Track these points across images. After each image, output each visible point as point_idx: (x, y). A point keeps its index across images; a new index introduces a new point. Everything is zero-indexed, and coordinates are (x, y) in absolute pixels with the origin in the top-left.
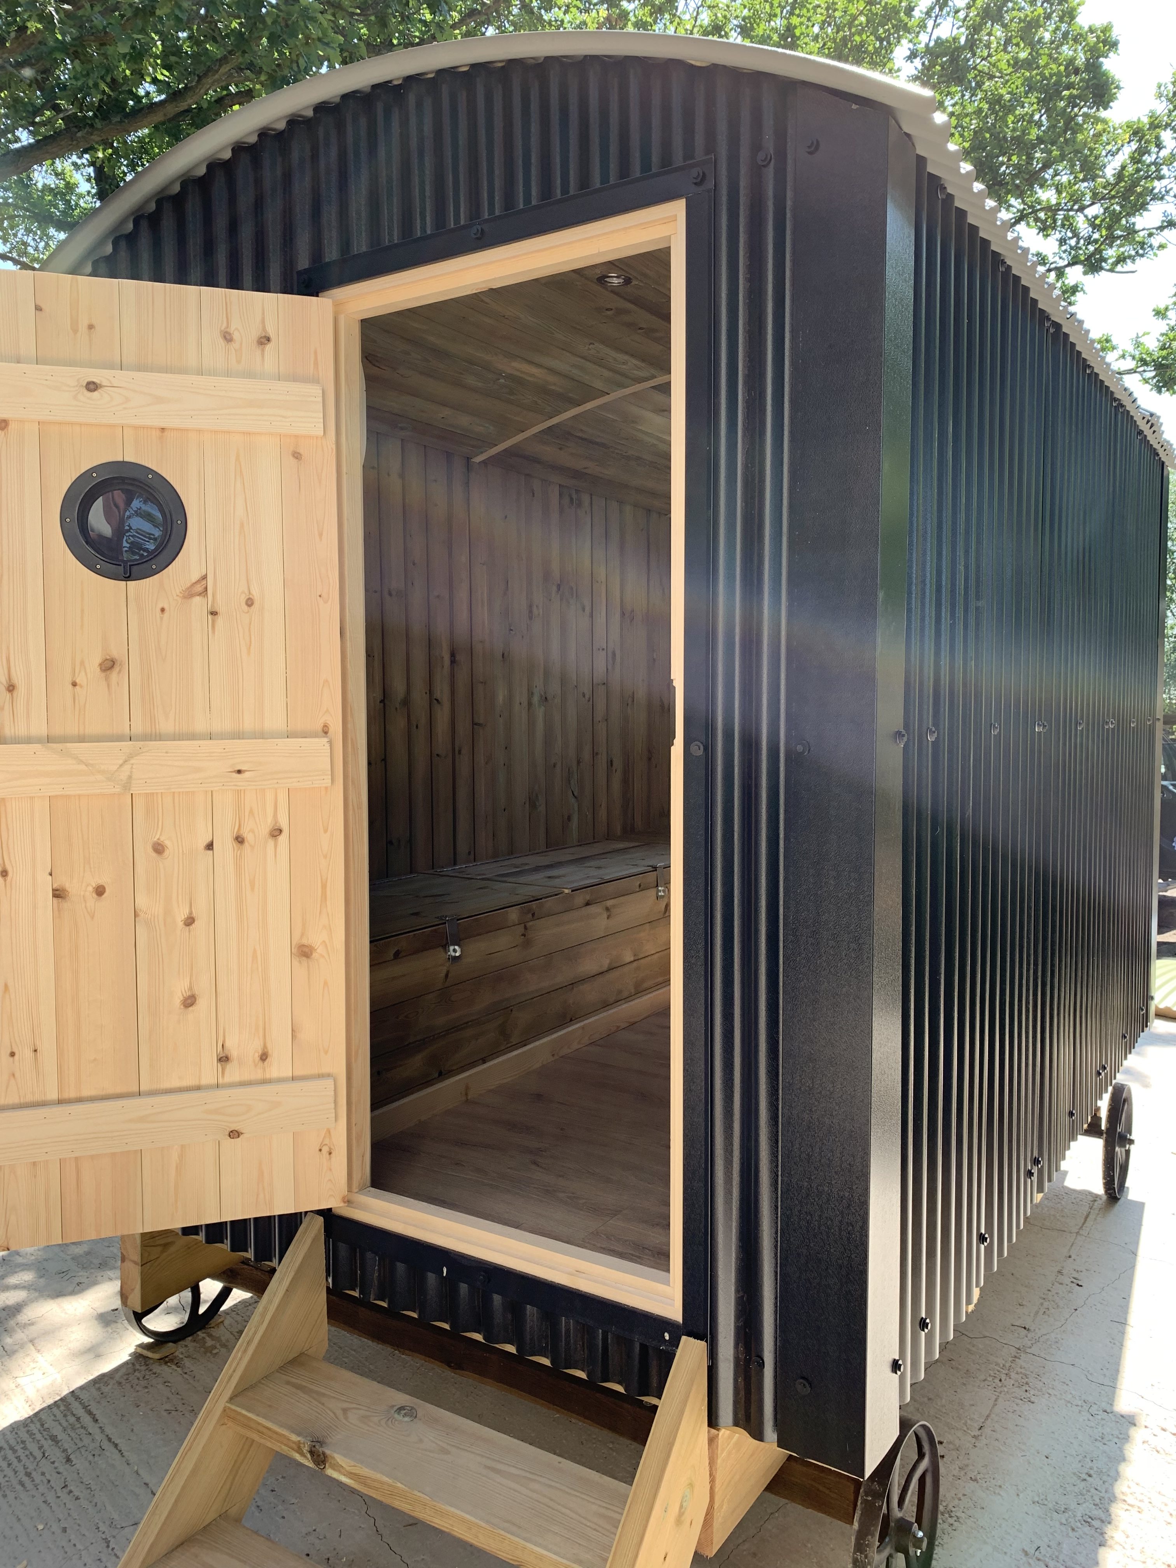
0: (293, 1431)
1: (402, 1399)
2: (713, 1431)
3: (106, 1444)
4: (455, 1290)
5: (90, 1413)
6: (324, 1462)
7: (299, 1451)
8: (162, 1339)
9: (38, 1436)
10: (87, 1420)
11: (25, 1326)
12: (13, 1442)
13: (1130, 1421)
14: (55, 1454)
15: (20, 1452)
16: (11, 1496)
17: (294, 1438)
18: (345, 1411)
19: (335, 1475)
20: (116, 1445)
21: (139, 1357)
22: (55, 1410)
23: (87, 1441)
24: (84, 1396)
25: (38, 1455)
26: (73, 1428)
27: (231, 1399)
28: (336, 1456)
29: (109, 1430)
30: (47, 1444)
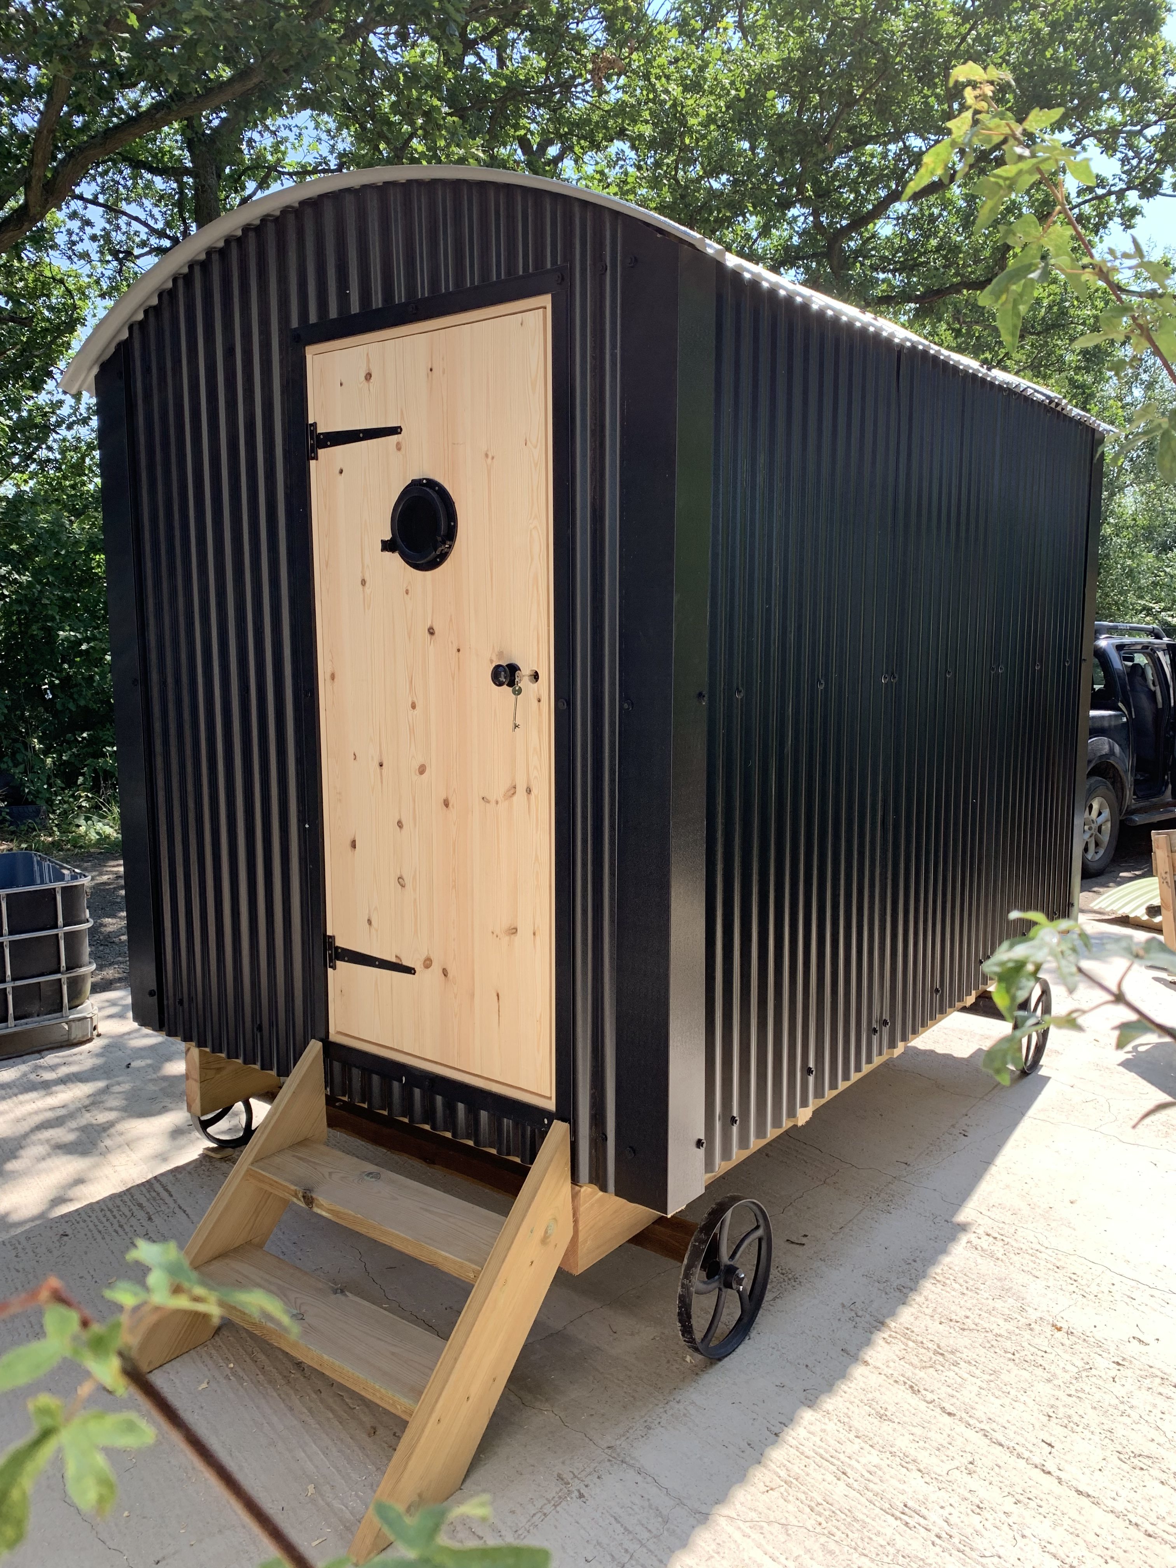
0: (293, 1183)
1: (371, 1168)
2: (577, 1188)
3: (177, 1210)
4: (411, 1095)
5: (167, 1190)
6: (312, 1203)
7: (296, 1196)
8: (223, 1145)
9: (129, 1203)
10: (164, 1194)
11: (121, 1134)
12: (111, 1206)
13: (963, 1228)
14: (141, 1214)
15: (116, 1213)
16: (108, 1238)
17: (293, 1187)
18: (330, 1174)
19: (319, 1211)
20: (185, 1212)
21: (206, 1157)
22: (142, 1188)
23: (163, 1208)
24: (164, 1180)
25: (129, 1214)
26: (154, 1199)
27: (252, 1164)
28: (320, 1199)
29: (180, 1202)
30: (135, 1209)
